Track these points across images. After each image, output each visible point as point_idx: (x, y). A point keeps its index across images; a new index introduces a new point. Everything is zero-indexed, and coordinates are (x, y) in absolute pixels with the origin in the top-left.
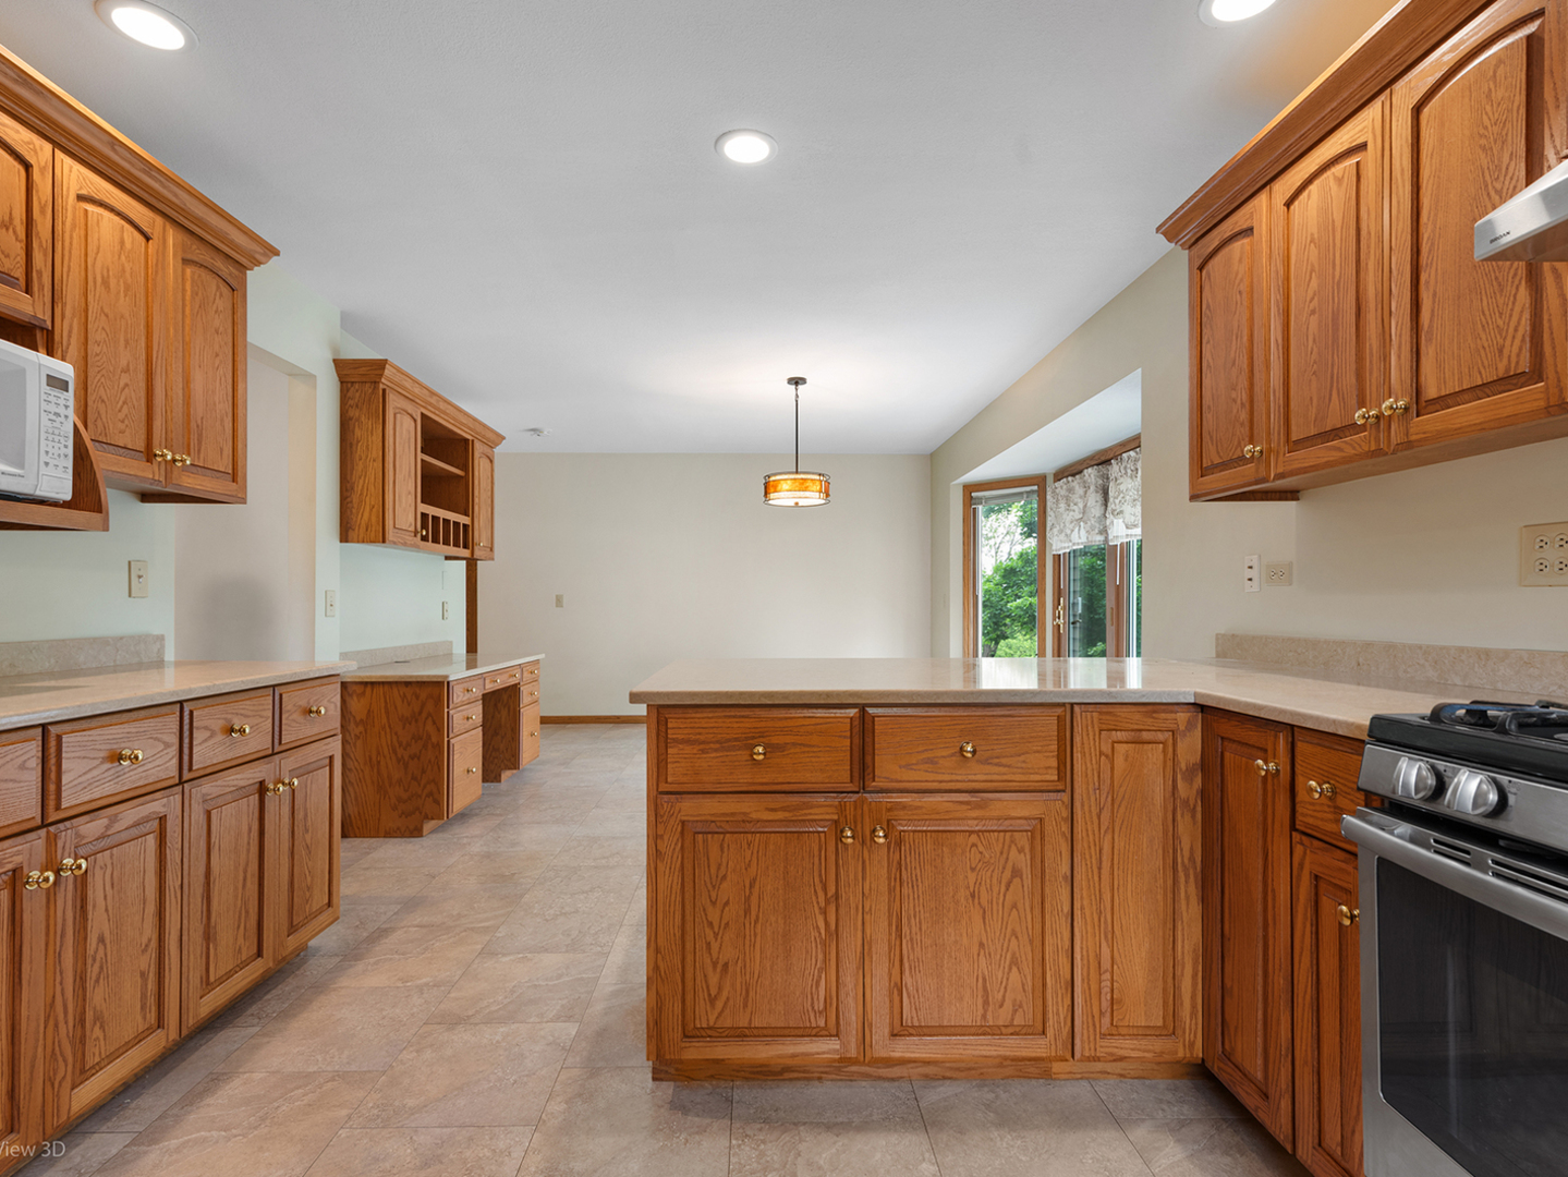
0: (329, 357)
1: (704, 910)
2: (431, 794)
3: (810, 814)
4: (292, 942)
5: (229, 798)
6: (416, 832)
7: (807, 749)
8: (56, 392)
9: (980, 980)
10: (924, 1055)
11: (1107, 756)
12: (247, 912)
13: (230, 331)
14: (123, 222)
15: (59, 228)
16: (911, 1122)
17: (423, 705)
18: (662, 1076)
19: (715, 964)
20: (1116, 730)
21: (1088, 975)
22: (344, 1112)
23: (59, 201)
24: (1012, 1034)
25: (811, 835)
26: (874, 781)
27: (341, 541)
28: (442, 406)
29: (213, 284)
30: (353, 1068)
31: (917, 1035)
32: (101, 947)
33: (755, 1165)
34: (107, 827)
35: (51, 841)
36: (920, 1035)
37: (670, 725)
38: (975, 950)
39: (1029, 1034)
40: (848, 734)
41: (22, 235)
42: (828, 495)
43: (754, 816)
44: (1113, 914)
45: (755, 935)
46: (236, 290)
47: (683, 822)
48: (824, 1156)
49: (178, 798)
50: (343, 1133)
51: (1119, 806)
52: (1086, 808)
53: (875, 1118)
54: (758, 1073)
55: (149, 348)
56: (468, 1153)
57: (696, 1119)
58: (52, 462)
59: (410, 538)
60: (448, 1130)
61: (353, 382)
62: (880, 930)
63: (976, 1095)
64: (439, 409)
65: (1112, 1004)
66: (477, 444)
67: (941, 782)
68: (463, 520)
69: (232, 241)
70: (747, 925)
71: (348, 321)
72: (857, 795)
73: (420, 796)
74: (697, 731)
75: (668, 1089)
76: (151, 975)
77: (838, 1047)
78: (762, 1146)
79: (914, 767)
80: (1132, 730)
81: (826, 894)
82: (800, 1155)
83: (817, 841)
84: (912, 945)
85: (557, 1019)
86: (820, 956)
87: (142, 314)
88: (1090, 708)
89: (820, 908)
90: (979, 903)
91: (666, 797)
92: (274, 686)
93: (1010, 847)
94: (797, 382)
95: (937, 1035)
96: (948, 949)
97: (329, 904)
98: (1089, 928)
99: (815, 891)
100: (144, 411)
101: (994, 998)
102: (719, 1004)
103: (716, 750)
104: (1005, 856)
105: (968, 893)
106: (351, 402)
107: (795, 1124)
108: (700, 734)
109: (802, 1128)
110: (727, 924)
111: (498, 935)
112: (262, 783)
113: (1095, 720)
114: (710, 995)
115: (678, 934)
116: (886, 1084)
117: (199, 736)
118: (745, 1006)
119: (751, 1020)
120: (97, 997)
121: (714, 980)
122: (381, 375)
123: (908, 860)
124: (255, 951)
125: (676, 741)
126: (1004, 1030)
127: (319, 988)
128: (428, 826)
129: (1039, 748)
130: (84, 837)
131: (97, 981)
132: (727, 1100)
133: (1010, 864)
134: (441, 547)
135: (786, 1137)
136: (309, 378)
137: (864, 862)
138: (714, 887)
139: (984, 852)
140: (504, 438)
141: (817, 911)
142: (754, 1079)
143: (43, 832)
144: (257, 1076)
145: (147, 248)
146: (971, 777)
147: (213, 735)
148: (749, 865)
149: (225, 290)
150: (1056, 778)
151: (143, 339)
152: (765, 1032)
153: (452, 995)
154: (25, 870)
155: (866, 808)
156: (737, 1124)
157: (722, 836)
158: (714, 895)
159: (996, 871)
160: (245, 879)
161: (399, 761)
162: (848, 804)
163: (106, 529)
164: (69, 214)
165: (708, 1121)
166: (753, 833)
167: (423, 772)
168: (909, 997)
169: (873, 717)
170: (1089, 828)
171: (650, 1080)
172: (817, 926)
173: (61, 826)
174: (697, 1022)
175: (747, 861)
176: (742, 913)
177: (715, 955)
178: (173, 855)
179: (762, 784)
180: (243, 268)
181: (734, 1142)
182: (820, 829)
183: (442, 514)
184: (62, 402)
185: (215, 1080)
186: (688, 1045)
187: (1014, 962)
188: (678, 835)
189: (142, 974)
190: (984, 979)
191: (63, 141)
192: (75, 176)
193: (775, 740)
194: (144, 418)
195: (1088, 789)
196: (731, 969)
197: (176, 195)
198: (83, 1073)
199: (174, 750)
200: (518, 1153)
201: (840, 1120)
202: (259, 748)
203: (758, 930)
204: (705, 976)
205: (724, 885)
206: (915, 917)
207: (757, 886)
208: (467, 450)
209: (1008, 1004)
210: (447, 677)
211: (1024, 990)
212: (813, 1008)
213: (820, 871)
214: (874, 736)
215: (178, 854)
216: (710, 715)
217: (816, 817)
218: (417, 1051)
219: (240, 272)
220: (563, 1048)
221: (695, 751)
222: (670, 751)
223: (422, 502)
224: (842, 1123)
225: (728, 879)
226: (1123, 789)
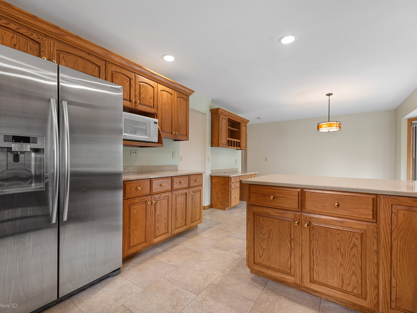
0: (209, 109)
1: (259, 234)
2: (227, 201)
3: (286, 216)
4: (192, 224)
5: (180, 195)
6: (224, 209)
7: (285, 199)
8: (155, 124)
9: (341, 275)
10: (321, 291)
11: (395, 214)
12: (183, 217)
13: (186, 109)
14: (168, 93)
15: (158, 97)
16: (315, 308)
17: (225, 182)
18: (252, 272)
19: (261, 248)
20: (400, 205)
21: (385, 286)
22: (192, 257)
23: (158, 92)
24: (353, 295)
25: (286, 221)
26: (305, 210)
27: (211, 147)
28: (233, 116)
29: (182, 100)
30: (196, 250)
31: (319, 284)
32: (158, 217)
33: (265, 299)
34: (159, 197)
35: (151, 197)
36: (320, 285)
37: (251, 189)
38: (339, 265)
39: (360, 298)
40: (297, 196)
41: (153, 99)
42: (340, 128)
43: (271, 214)
44: (397, 268)
45: (271, 244)
46: (187, 100)
47: (254, 212)
48: (284, 305)
49: (171, 193)
50: (190, 260)
51: (400, 232)
52: (385, 230)
53: (304, 302)
54: (276, 280)
55: (172, 114)
56: (208, 272)
57: (256, 284)
58: (155, 136)
59: (225, 146)
60: (207, 267)
61: (213, 114)
62: (306, 251)
63: (342, 310)
64: (232, 117)
65: (396, 299)
66: (242, 123)
67: (327, 213)
68: (238, 141)
69: (186, 92)
70: (269, 241)
71: (213, 101)
72: (300, 213)
73: (225, 201)
74: (257, 191)
75: (253, 275)
76: (166, 223)
77: (294, 279)
78: (269, 296)
79: (318, 207)
80: (408, 206)
81: (291, 238)
82: (278, 302)
83: (288, 223)
84: (317, 258)
85: (236, 253)
86: (289, 254)
87: (171, 108)
88: (387, 197)
89: (289, 241)
90: (341, 252)
91: (250, 206)
92: (189, 175)
93: (352, 237)
94: (329, 95)
95: (326, 287)
96: (329, 263)
97: (200, 219)
98: (386, 270)
99: (287, 236)
100: (171, 125)
101: (346, 282)
102: (262, 258)
103: (262, 196)
104: (350, 239)
105: (336, 248)
106: (213, 118)
107: (280, 295)
108: (258, 192)
109: (282, 296)
110: (264, 239)
111: (231, 233)
112: (186, 193)
113: (389, 201)
114: (260, 255)
115: (253, 239)
116: (313, 296)
117: (175, 183)
118: (269, 261)
119: (270, 264)
120: (158, 224)
121: (261, 252)
122: (218, 111)
123: (316, 234)
124: (185, 224)
125: (252, 192)
126: (350, 293)
127: (196, 234)
128: (226, 209)
129: (365, 207)
130: (156, 198)
131: (158, 222)
132: (266, 283)
133: (352, 242)
134: (235, 147)
135: (277, 297)
136: (205, 114)
137: (302, 231)
138: (261, 229)
139: (343, 237)
140: (249, 121)
141: (288, 242)
142: (275, 281)
143: (150, 196)
144: (182, 246)
145: (171, 96)
146: (339, 213)
147: (177, 183)
148: (270, 226)
149: (185, 101)
150: (372, 218)
151: (171, 113)
152: (274, 269)
153: (218, 242)
154: (147, 201)
155: (302, 217)
156: (265, 289)
157: (263, 217)
158: (261, 231)
159: (347, 243)
160: (183, 210)
161: (221, 193)
162: (297, 215)
163: (163, 147)
164: (159, 94)
165: (259, 285)
166: (271, 218)
167: (226, 196)
168: (316, 273)
169: (305, 192)
170: (386, 237)
171: (250, 272)
172: (288, 246)
173: (153, 195)
174: (257, 261)
175: (269, 225)
176: (268, 237)
177: (261, 246)
178: (170, 204)
179: (274, 206)
180: (188, 96)
181: (263, 292)
182: (289, 220)
183: (233, 140)
184: (156, 126)
185: (176, 245)
186: (255, 266)
187: (354, 273)
188: (253, 215)
189: (165, 223)
190: (342, 275)
191: (159, 82)
192: (161, 87)
193: (277, 195)
194: (171, 127)
195: (386, 224)
196: (265, 251)
197: (176, 86)
198: (156, 237)
199: (170, 185)
200: (217, 276)
201: (293, 299)
202: (186, 186)
203: (272, 243)
204: (259, 250)
205: (263, 229)
206: (318, 250)
207: (272, 231)
208: (240, 125)
209: (351, 285)
210: (230, 176)
211: (358, 283)
212: (287, 267)
213: (289, 231)
214: (305, 197)
215: (171, 203)
216: (261, 187)
217: (288, 217)
218: (208, 251)
219: (188, 97)
220: (234, 259)
221: (257, 196)
222: (251, 195)
223: (228, 137)
224: (294, 300)
225: (265, 228)
226: (402, 226)
